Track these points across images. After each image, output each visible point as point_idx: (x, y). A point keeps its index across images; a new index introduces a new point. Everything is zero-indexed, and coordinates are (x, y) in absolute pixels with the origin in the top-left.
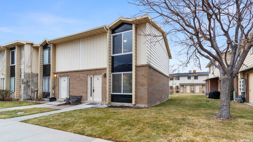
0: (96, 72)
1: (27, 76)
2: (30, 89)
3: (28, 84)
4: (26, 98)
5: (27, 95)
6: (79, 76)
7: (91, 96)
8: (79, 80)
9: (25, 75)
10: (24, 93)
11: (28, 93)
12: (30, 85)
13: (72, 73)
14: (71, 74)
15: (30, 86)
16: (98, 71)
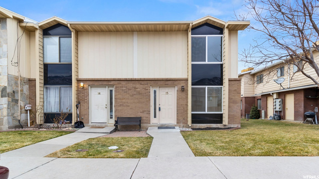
0: (167, 83)
1: (13, 82)
2: (18, 106)
3: (14, 96)
4: (11, 125)
5: (14, 118)
6: (135, 88)
7: (155, 117)
8: (135, 93)
9: (10, 80)
10: (8, 114)
11: (15, 115)
12: (18, 100)
13: (120, 82)
14: (118, 83)
15: (18, 102)
16: (171, 82)
